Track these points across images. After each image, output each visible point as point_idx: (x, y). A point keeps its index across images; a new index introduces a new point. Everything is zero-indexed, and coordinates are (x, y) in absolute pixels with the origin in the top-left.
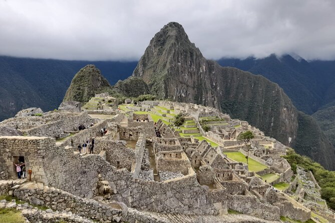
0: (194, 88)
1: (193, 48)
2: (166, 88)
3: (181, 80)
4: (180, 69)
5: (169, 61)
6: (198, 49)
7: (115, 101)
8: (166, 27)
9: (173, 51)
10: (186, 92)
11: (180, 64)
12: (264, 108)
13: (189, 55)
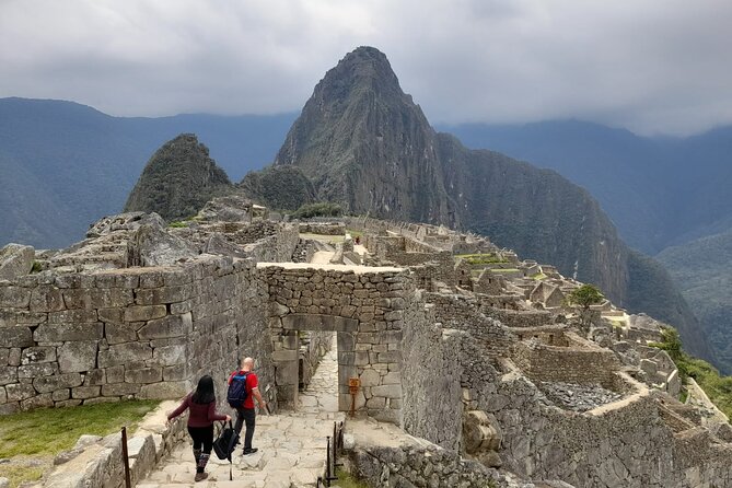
0: (409, 194)
1: (410, 105)
2: (351, 192)
3: (382, 174)
4: (380, 150)
5: (357, 131)
6: (418, 108)
7: (263, 213)
8: (350, 57)
9: (368, 111)
10: (394, 201)
11: (381, 139)
12: (557, 240)
13: (400, 120)
